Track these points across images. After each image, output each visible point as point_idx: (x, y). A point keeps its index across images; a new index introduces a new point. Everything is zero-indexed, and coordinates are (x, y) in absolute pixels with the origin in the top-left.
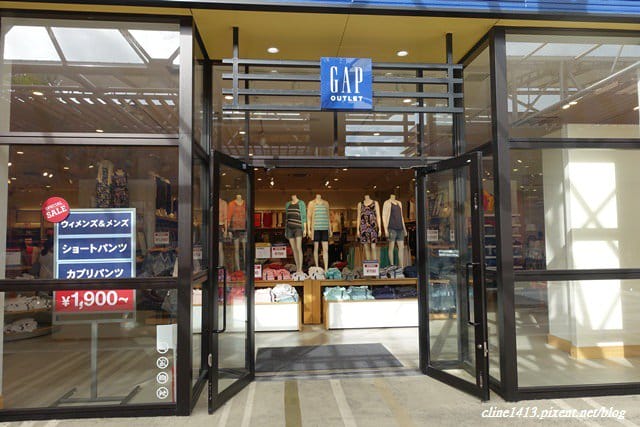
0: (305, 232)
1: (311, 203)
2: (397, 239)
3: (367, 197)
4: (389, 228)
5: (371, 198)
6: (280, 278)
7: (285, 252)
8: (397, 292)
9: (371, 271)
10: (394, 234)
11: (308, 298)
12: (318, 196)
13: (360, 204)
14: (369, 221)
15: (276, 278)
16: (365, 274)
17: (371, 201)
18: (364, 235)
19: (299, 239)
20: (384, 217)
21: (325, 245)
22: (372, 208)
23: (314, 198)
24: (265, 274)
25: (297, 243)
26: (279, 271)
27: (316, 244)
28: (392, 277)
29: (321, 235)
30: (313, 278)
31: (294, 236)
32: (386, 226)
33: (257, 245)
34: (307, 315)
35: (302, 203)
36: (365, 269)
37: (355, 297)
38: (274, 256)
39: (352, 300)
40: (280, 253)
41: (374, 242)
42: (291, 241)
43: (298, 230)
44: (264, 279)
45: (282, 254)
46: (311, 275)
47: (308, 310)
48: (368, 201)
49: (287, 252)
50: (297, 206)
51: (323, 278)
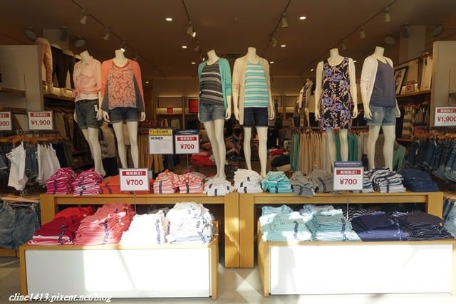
0: (229, 111)
1: (239, 62)
2: (385, 121)
3: (334, 52)
4: (372, 103)
5: (341, 53)
6: (183, 189)
7: (196, 143)
8: (404, 225)
9: (350, 181)
10: (380, 114)
11: (233, 224)
12: (252, 51)
13: (321, 65)
14: (337, 93)
15: (177, 190)
16: (337, 186)
17: (342, 59)
18: (327, 115)
19: (219, 123)
20: (363, 85)
21: (263, 133)
22: (343, 69)
23: (243, 53)
24: (156, 184)
25: (216, 130)
26: (182, 178)
27: (248, 131)
28: (383, 191)
29: (256, 116)
30: (241, 190)
31: (211, 118)
32: (366, 100)
33: (152, 132)
34: (230, 252)
35: (224, 63)
36: (337, 178)
37: (321, 236)
38: (179, 151)
39: (315, 241)
40: (189, 145)
41: (346, 127)
42: (207, 125)
43: (218, 108)
44: (156, 190)
45: (192, 147)
46: (237, 185)
47: (232, 244)
48: (335, 59)
49: (201, 144)
50: (215, 67)
51: (259, 190)
